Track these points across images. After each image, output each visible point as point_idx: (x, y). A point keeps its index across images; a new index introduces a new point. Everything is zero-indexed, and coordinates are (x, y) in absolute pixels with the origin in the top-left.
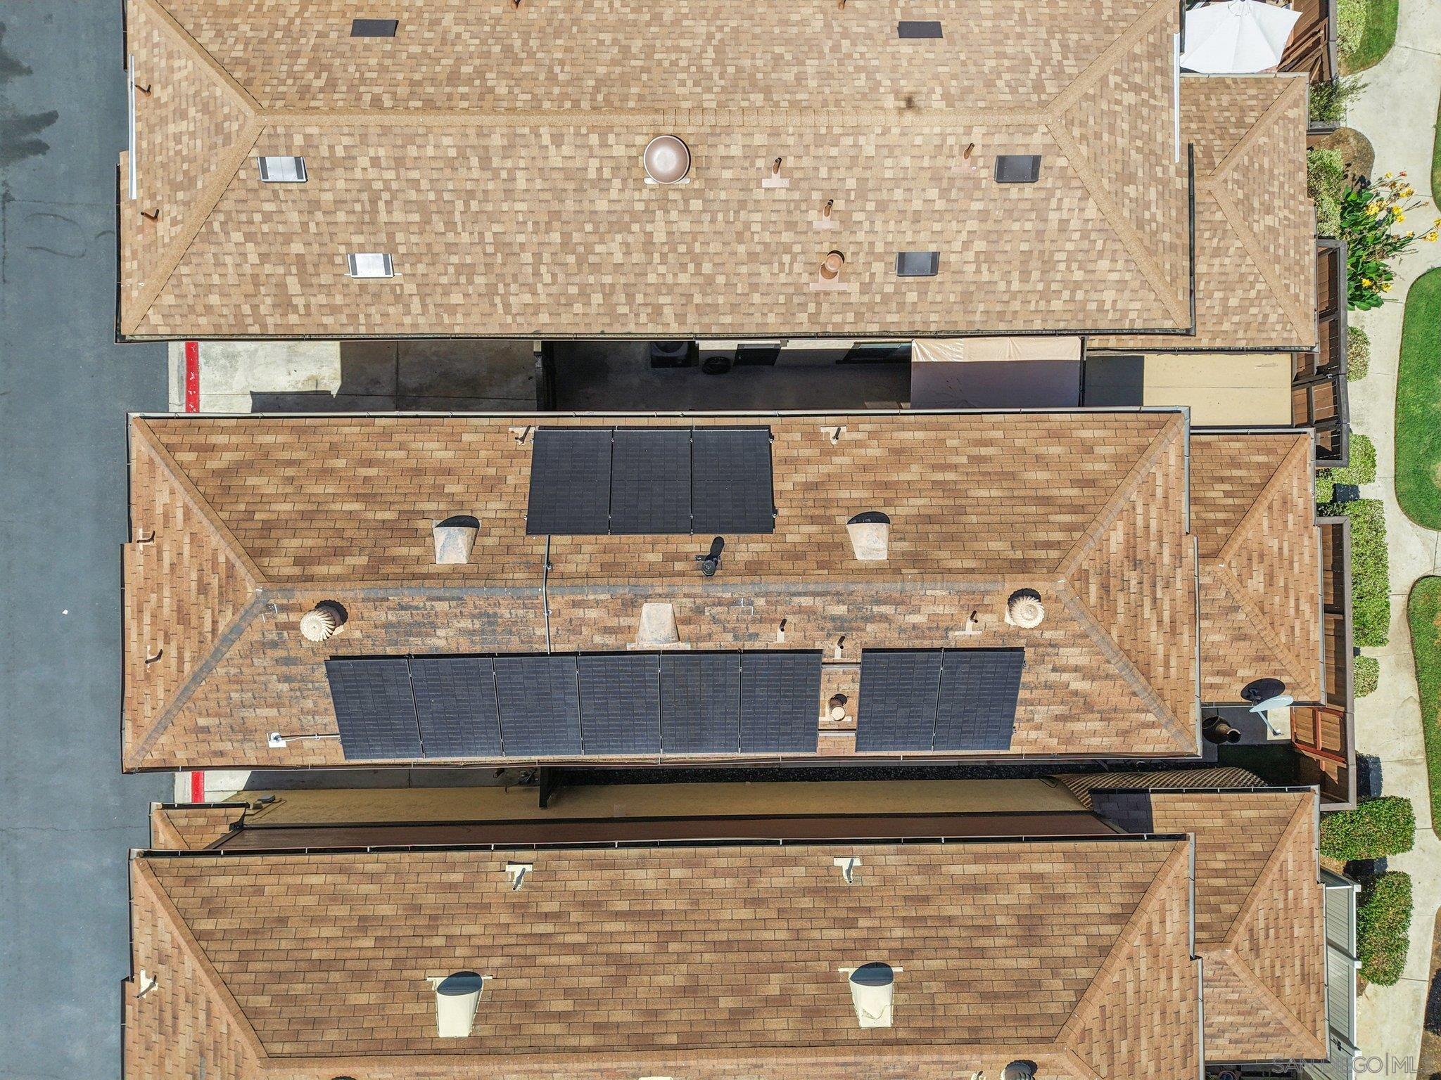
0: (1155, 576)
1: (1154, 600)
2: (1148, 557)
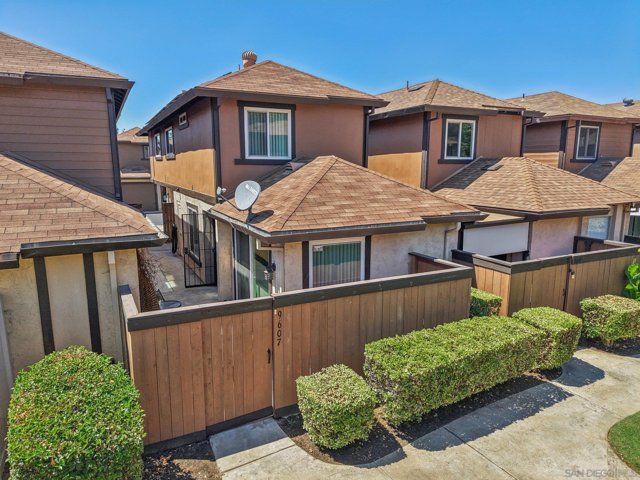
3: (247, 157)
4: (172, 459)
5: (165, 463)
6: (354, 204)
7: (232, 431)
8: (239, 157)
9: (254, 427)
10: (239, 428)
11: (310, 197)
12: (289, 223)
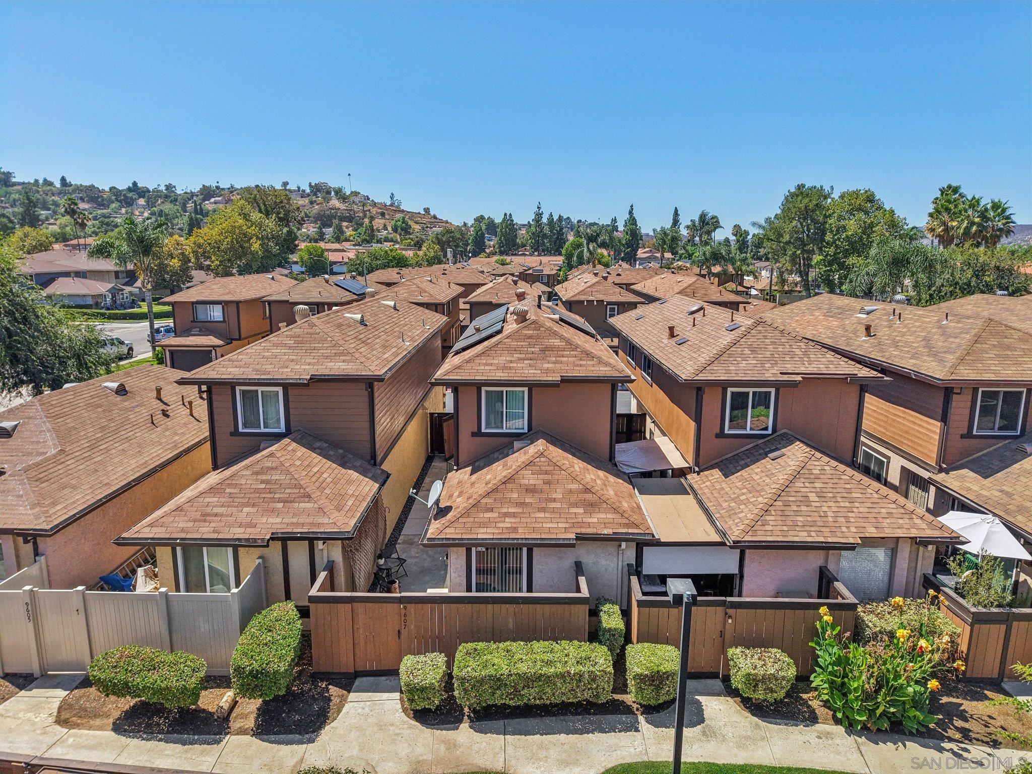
0: (537, 360)
1: (524, 359)
2: (547, 357)
3: (483, 430)
4: (329, 684)
5: (324, 686)
6: (520, 513)
7: (372, 679)
8: (476, 430)
9: (386, 680)
10: (377, 678)
11: (484, 501)
12: (448, 530)
